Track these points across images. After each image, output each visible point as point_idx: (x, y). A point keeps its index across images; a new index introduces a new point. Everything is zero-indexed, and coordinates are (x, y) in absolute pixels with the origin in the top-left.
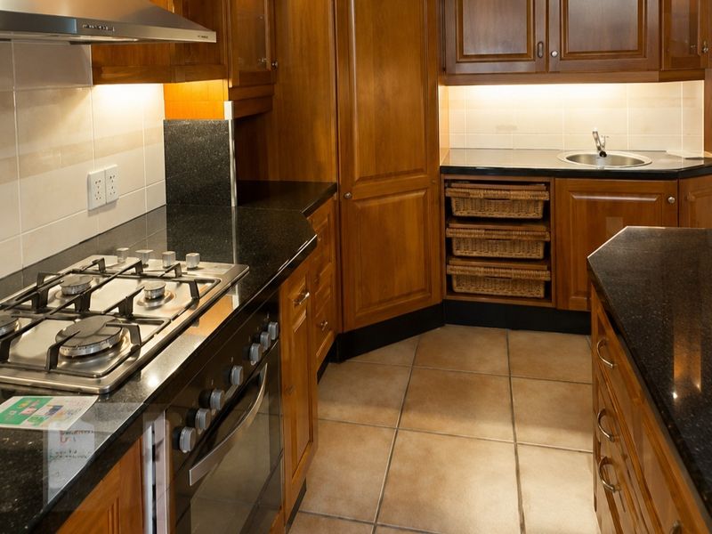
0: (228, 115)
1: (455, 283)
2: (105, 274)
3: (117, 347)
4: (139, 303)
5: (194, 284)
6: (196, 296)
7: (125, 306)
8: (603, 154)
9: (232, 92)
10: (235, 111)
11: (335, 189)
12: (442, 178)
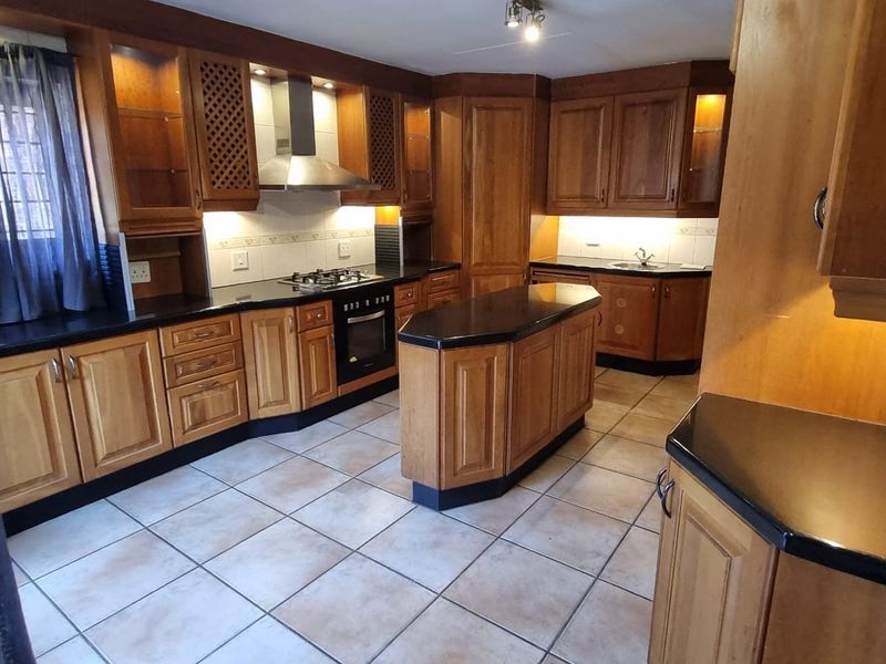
8: (644, 264)
9: (403, 213)
10: (404, 221)
11: (458, 266)
12: (532, 269)
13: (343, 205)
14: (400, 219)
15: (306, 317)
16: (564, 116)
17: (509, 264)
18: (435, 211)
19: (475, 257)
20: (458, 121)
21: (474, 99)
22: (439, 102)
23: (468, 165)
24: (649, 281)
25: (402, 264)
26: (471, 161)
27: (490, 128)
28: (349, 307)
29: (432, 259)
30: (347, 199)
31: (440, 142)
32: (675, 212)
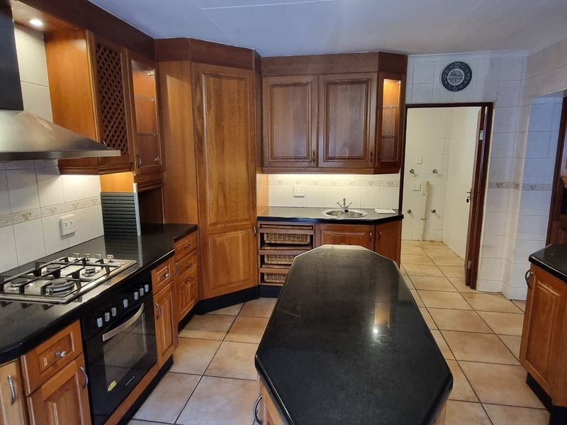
0: (135, 191)
1: (265, 277)
2: (67, 264)
3: (72, 288)
4: (83, 274)
5: (108, 267)
6: (108, 272)
7: (76, 275)
8: (347, 211)
9: (136, 179)
10: (138, 188)
11: (195, 228)
12: (260, 223)
13: (62, 173)
14: (135, 185)
15: (39, 364)
16: (275, 89)
17: (241, 221)
18: (165, 174)
19: (211, 217)
20: (187, 86)
21: (202, 65)
22: (163, 65)
23: (199, 128)
24: (366, 227)
25: (139, 233)
26: (203, 125)
27: (219, 94)
28: (104, 320)
29: (164, 222)
30: (67, 166)
31: (167, 105)
32: (373, 170)
